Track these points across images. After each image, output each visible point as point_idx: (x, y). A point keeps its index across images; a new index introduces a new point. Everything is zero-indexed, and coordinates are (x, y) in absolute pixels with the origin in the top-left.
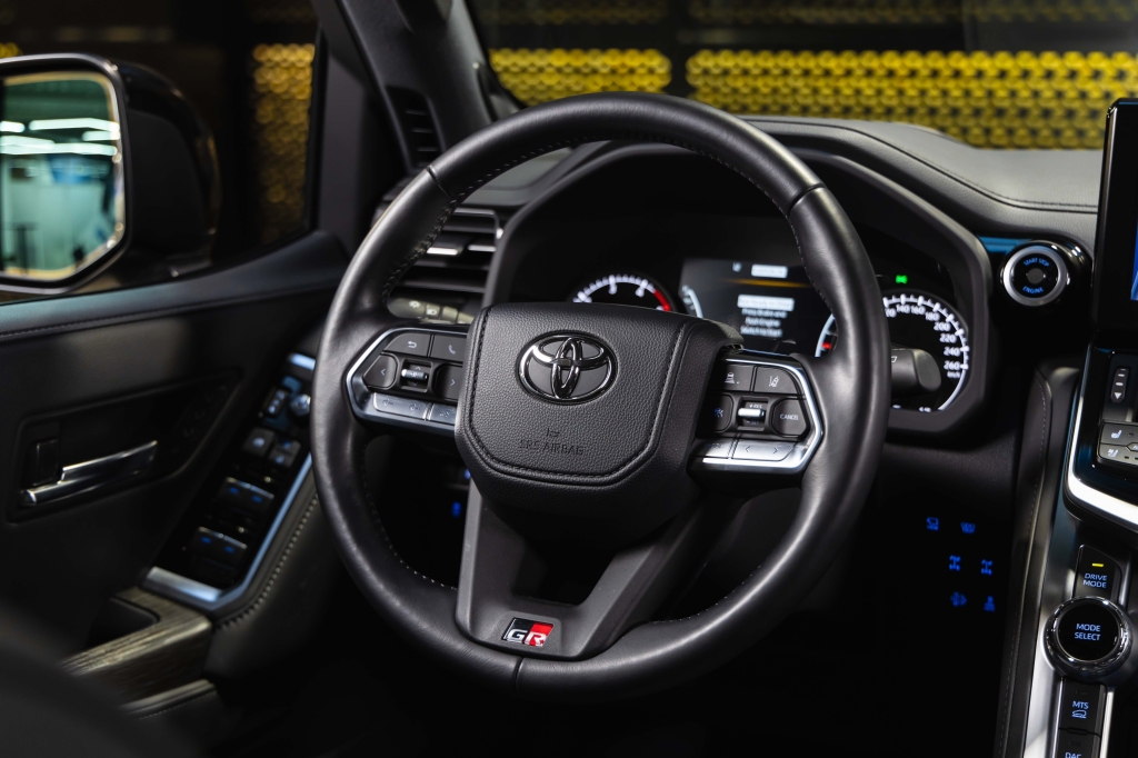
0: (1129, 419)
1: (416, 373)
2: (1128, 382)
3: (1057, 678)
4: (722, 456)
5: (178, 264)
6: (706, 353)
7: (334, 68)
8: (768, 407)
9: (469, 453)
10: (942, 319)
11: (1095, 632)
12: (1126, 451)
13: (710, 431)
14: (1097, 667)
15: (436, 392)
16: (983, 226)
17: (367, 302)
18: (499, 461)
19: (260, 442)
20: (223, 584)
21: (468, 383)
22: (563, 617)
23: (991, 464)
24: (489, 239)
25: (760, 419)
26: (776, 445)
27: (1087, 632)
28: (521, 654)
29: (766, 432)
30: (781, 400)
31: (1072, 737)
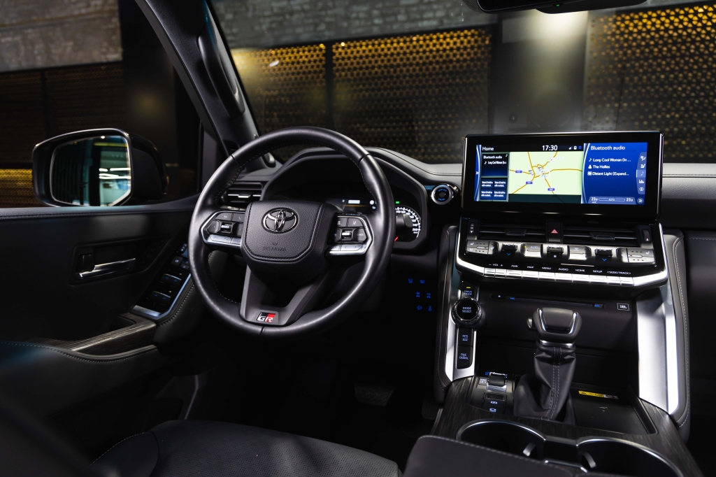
0: (476, 239)
1: (227, 227)
2: (474, 227)
3: (456, 327)
4: (337, 251)
6: (330, 214)
8: (352, 232)
9: (245, 253)
10: (411, 214)
11: (469, 310)
12: (476, 249)
13: (332, 242)
14: (471, 322)
15: (234, 234)
16: (426, 182)
17: (209, 202)
18: (255, 255)
19: (177, 261)
20: (161, 311)
21: (245, 228)
22: (279, 311)
23: (429, 260)
24: (259, 192)
25: (350, 236)
26: (356, 245)
27: (467, 310)
28: (263, 325)
29: (352, 241)
30: (357, 229)
31: (463, 347)
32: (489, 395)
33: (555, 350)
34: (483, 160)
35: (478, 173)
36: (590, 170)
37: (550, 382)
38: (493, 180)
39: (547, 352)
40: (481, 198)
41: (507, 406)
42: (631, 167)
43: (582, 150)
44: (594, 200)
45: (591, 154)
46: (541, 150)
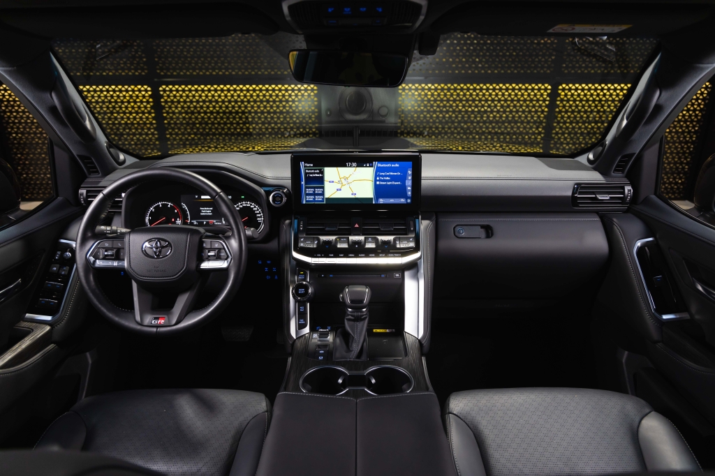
0: (305, 235)
1: (109, 253)
2: (303, 225)
3: (296, 302)
4: (205, 265)
5: (10, 213)
6: (196, 238)
7: (56, 149)
10: (255, 207)
11: (303, 291)
12: (305, 244)
13: (201, 260)
14: (305, 298)
15: (117, 257)
16: (261, 184)
17: (89, 233)
18: (141, 276)
19: (55, 269)
20: (53, 314)
21: (127, 253)
22: (168, 314)
24: (120, 196)
26: (220, 262)
27: (301, 291)
28: (157, 326)
30: (219, 250)
31: (301, 315)
32: (319, 346)
33: (356, 314)
34: (306, 174)
35: (303, 183)
36: (378, 181)
37: (354, 334)
38: (314, 188)
39: (352, 316)
40: (307, 201)
41: (329, 353)
42: (403, 179)
43: (372, 166)
44: (381, 201)
45: (378, 170)
46: (345, 166)
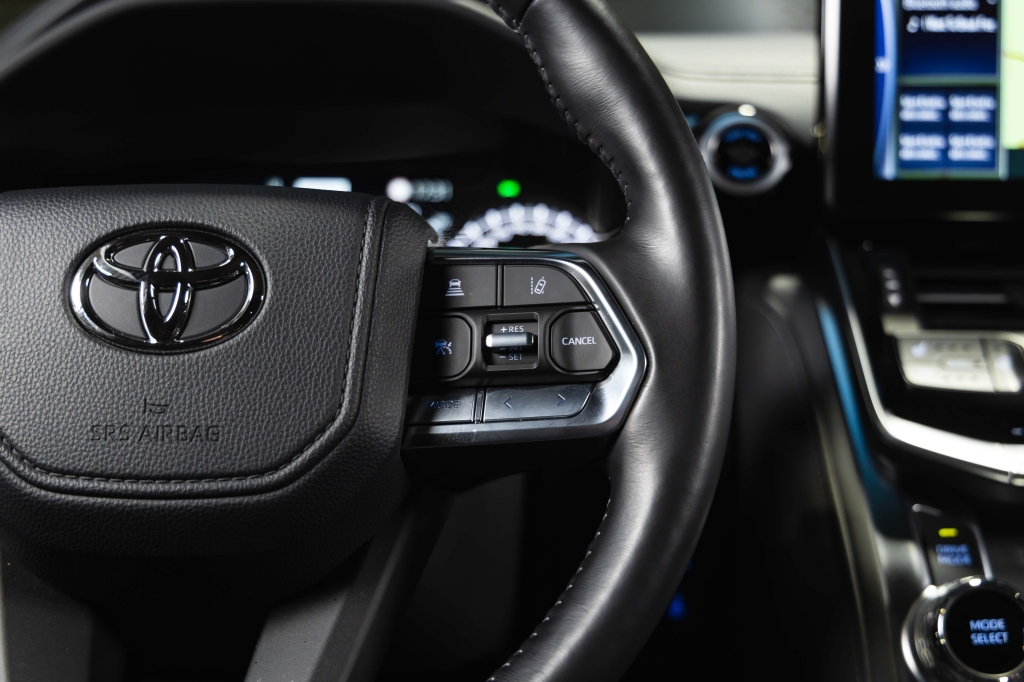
8: (539, 329)
11: (999, 630)
13: (437, 383)
18: (47, 470)
25: (528, 350)
27: (988, 632)
29: (536, 371)
30: (560, 314)
34: (903, 16)
35: (886, 65)
38: (946, 92)
40: (902, 164)
